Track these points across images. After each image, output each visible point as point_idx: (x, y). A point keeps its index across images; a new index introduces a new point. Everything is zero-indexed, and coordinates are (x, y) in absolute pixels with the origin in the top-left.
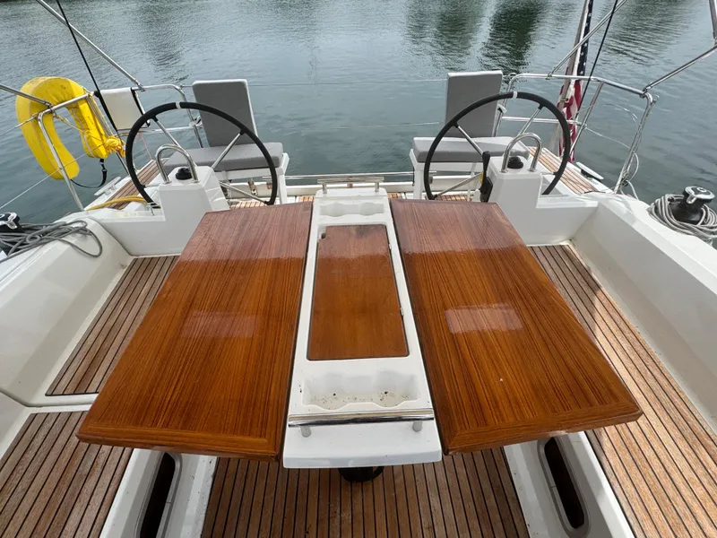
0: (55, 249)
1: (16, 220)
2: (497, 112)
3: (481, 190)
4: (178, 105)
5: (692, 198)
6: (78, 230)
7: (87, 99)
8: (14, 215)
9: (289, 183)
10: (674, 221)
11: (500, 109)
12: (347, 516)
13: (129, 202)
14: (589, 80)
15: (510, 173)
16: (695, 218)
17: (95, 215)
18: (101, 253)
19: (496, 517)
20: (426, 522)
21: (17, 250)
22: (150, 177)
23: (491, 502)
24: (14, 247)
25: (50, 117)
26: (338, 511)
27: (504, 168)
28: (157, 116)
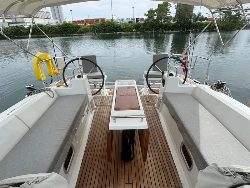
0: (43, 94)
1: (33, 86)
2: (168, 65)
3: (162, 82)
4: (80, 59)
5: (220, 83)
6: (49, 90)
7: (51, 60)
8: (32, 85)
9: (106, 85)
10: (216, 89)
11: (168, 64)
12: (123, 170)
13: (61, 86)
14: (192, 56)
15: (170, 77)
16: (222, 88)
17: (53, 87)
18: (54, 96)
19: (169, 171)
20: (147, 172)
21: (32, 94)
22: (68, 79)
23: (167, 167)
24: (31, 93)
25: (41, 63)
26: (120, 169)
27: (168, 76)
28: (73, 62)
